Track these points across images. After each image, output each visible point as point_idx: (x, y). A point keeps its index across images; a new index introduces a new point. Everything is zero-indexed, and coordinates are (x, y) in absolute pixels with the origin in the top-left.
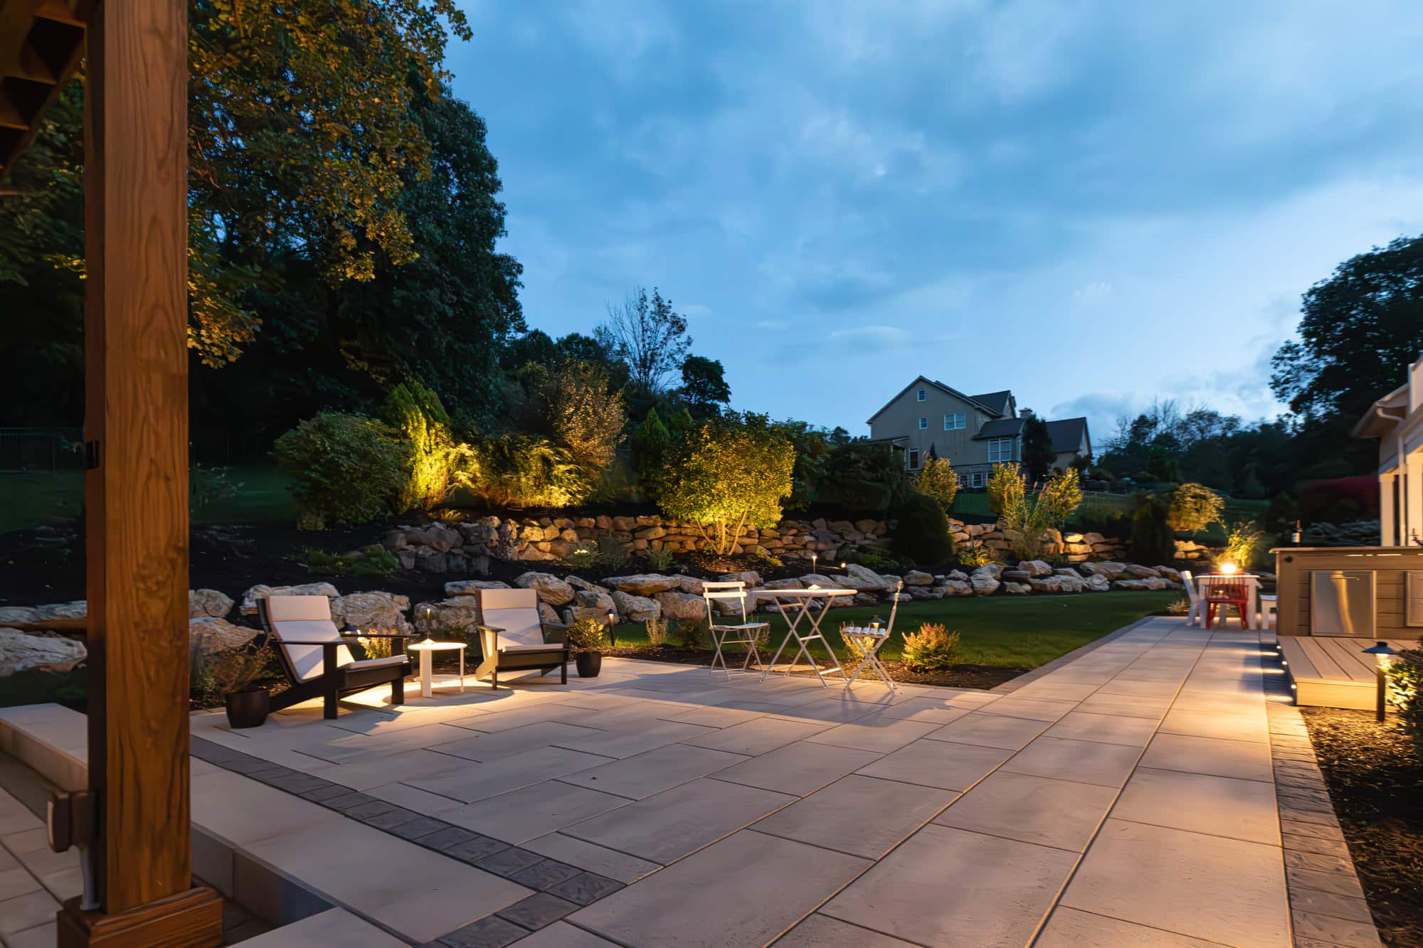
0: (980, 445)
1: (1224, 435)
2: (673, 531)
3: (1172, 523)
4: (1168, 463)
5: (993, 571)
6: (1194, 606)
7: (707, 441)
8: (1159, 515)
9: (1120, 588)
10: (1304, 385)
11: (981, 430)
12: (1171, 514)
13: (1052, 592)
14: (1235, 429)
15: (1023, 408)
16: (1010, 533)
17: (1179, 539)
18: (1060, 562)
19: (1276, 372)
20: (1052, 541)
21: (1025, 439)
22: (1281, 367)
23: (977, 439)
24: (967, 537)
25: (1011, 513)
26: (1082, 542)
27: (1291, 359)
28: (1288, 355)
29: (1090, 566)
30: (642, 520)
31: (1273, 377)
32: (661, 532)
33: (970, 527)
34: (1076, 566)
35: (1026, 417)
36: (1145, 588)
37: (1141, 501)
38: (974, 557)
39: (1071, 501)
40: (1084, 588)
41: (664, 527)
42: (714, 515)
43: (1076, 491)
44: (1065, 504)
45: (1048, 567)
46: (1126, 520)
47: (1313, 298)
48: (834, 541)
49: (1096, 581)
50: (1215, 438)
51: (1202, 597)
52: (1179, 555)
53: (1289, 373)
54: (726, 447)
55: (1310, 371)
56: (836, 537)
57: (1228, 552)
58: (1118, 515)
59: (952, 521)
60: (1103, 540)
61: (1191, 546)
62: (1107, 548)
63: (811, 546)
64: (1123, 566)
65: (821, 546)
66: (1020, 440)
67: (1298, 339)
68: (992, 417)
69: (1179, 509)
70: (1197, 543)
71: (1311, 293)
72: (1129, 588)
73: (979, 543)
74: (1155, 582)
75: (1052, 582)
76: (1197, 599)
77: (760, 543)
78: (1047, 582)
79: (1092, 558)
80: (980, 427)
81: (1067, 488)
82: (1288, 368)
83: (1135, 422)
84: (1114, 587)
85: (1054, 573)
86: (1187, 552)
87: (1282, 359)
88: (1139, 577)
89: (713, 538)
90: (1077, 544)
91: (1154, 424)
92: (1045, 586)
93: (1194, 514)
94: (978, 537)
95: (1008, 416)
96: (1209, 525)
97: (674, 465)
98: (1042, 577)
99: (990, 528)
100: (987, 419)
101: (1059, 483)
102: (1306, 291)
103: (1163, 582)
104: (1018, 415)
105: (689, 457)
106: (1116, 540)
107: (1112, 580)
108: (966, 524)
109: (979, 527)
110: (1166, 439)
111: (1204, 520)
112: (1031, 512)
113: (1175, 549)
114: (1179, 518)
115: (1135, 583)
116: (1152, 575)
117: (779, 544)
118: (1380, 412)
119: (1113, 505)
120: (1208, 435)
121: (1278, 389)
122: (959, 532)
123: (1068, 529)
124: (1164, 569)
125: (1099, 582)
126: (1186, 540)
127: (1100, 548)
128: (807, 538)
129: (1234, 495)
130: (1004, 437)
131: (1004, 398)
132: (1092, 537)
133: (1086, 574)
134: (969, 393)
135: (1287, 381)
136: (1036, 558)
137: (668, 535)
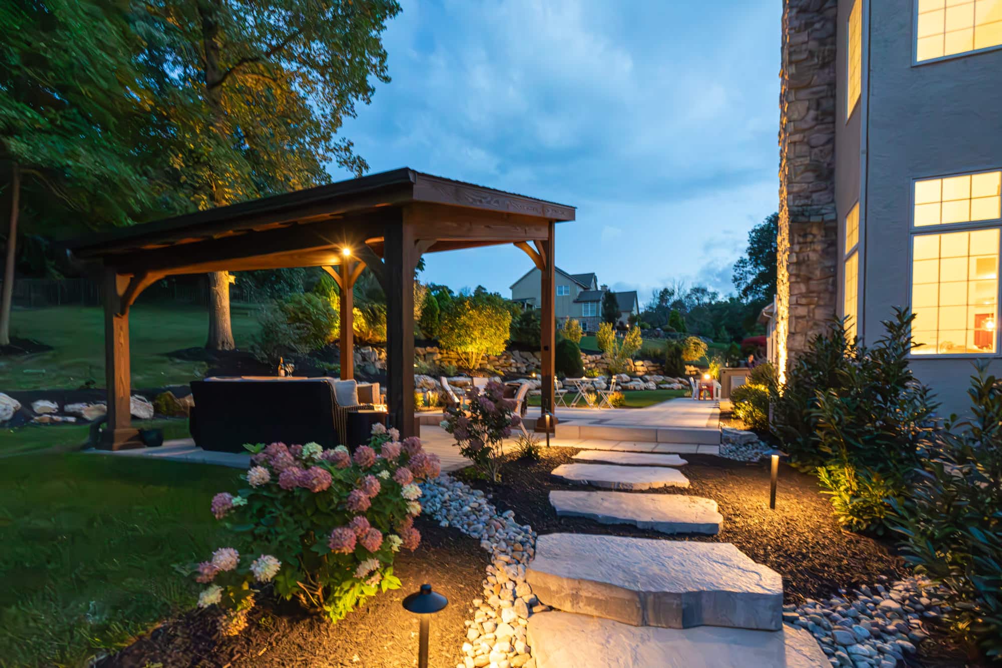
0: (578, 305)
1: (710, 303)
2: (445, 355)
3: (684, 357)
4: (680, 319)
5: (603, 379)
6: (694, 392)
7: (469, 310)
8: (678, 352)
9: (661, 388)
10: (749, 281)
11: (579, 296)
12: (684, 352)
13: (631, 390)
14: (716, 300)
15: (602, 284)
16: (608, 360)
17: (687, 364)
18: (633, 375)
19: (735, 274)
20: (628, 364)
21: (604, 304)
22: (738, 271)
23: (576, 301)
24: (588, 361)
25: (609, 351)
26: (642, 365)
27: (743, 267)
28: (741, 265)
29: (648, 377)
30: (429, 349)
31: (734, 276)
32: (439, 356)
33: (589, 357)
34: (641, 377)
35: (604, 290)
36: (672, 389)
37: (670, 345)
38: (593, 372)
39: (637, 344)
40: (645, 388)
41: (441, 353)
42: (471, 349)
43: (639, 338)
44: (635, 346)
45: (629, 378)
46: (662, 354)
47: (753, 234)
48: (524, 363)
49: (650, 385)
50: (705, 304)
51: (697, 388)
52: (687, 373)
53: (742, 274)
54: (480, 313)
55: (752, 274)
56: (525, 361)
57: (709, 371)
58: (659, 351)
59: (582, 354)
60: (652, 364)
61: (692, 368)
62: (654, 368)
63: (514, 365)
64: (662, 377)
65: (519, 365)
66: (601, 304)
67: (746, 257)
68: (585, 289)
69: (688, 349)
70: (695, 366)
71: (753, 231)
72: (665, 389)
73: (593, 365)
74: (677, 386)
75: (631, 385)
76: (695, 389)
77: (488, 363)
78: (628, 385)
79: (647, 373)
80: (578, 294)
81: (636, 337)
82: (741, 272)
83: (661, 292)
84: (658, 388)
85: (631, 381)
86: (690, 372)
87: (738, 266)
88: (670, 383)
89: (467, 360)
90: (640, 366)
91: (672, 294)
92: (627, 387)
93: (694, 352)
94: (593, 362)
95: (593, 289)
96: (701, 358)
97: (450, 321)
98: (626, 382)
99: (599, 357)
100: (582, 290)
101: (631, 334)
102: (750, 230)
103: (680, 386)
104: (599, 288)
105: (460, 318)
106: (658, 364)
107: (657, 384)
108: (587, 355)
109: (594, 357)
110: (679, 304)
111: (698, 355)
112: (620, 349)
113: (685, 370)
114: (687, 354)
115: (667, 386)
116: (674, 382)
117: (497, 363)
118: (764, 314)
119: (657, 346)
120: (701, 302)
121: (736, 283)
122: (586, 359)
123: (636, 358)
124: (680, 379)
125: (652, 385)
126: (690, 365)
127: (651, 369)
128: (512, 361)
129: (715, 340)
130: (592, 301)
131: (591, 277)
132: (648, 363)
133: (646, 381)
134: (571, 273)
135: (741, 279)
136: (622, 373)
137: (443, 358)
